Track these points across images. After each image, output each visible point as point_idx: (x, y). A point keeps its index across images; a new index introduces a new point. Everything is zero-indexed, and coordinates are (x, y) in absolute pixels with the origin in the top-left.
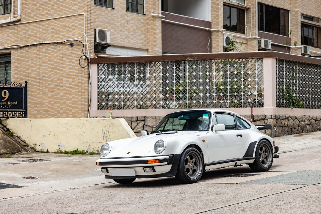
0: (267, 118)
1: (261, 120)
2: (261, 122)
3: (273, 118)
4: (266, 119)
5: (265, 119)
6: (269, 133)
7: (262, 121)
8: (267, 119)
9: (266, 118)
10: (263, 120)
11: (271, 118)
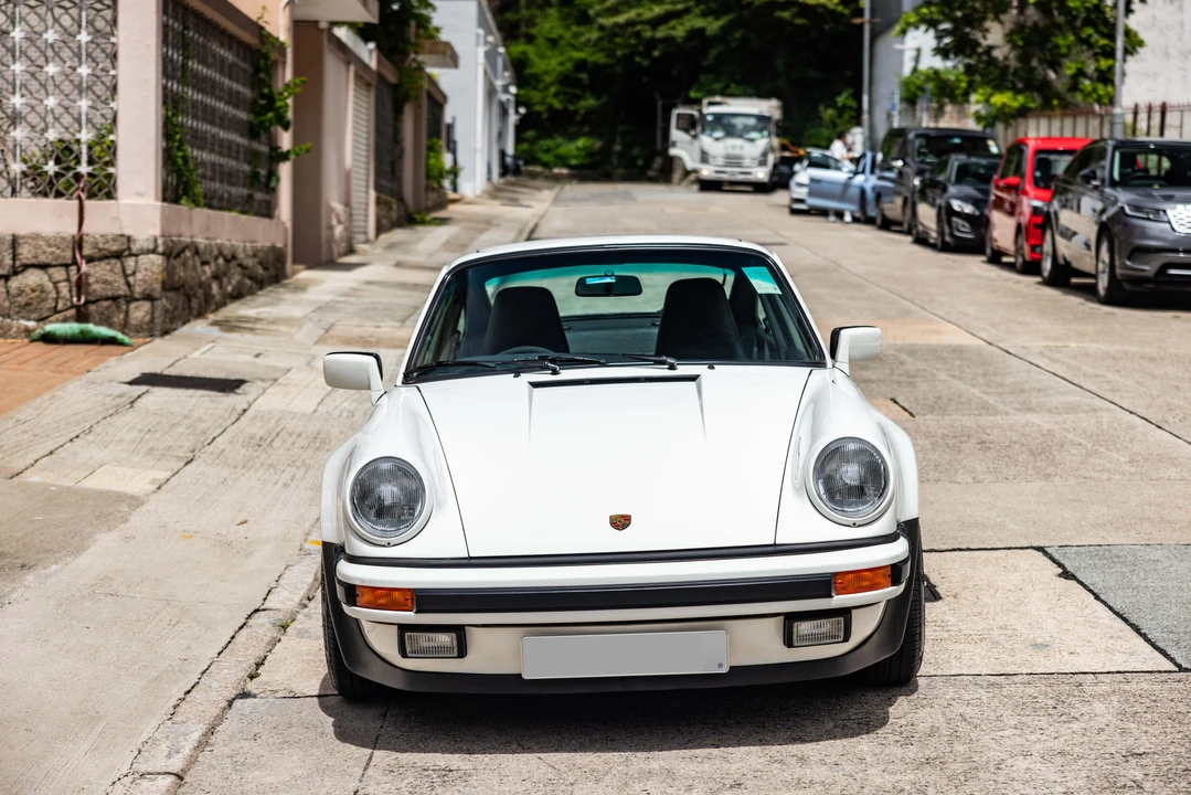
0: (135, 248)
1: (106, 257)
2: (108, 267)
3: (161, 249)
4: (131, 255)
5: (126, 253)
6: (144, 317)
7: (113, 261)
8: (136, 255)
9: (129, 248)
10: (118, 255)
11: (154, 251)
